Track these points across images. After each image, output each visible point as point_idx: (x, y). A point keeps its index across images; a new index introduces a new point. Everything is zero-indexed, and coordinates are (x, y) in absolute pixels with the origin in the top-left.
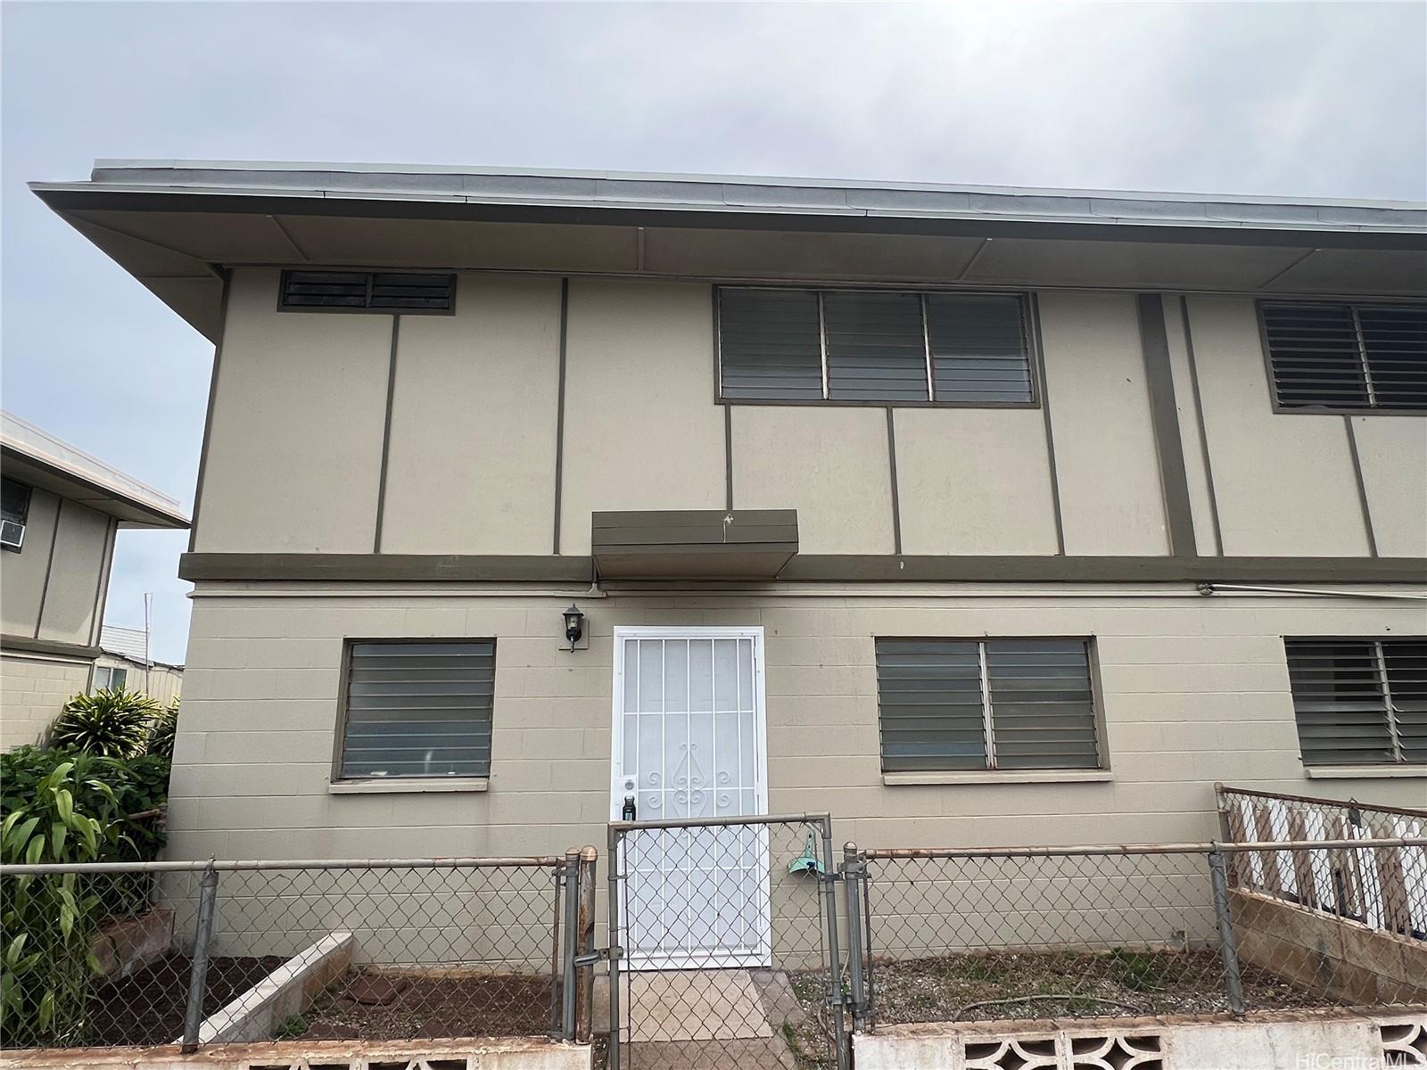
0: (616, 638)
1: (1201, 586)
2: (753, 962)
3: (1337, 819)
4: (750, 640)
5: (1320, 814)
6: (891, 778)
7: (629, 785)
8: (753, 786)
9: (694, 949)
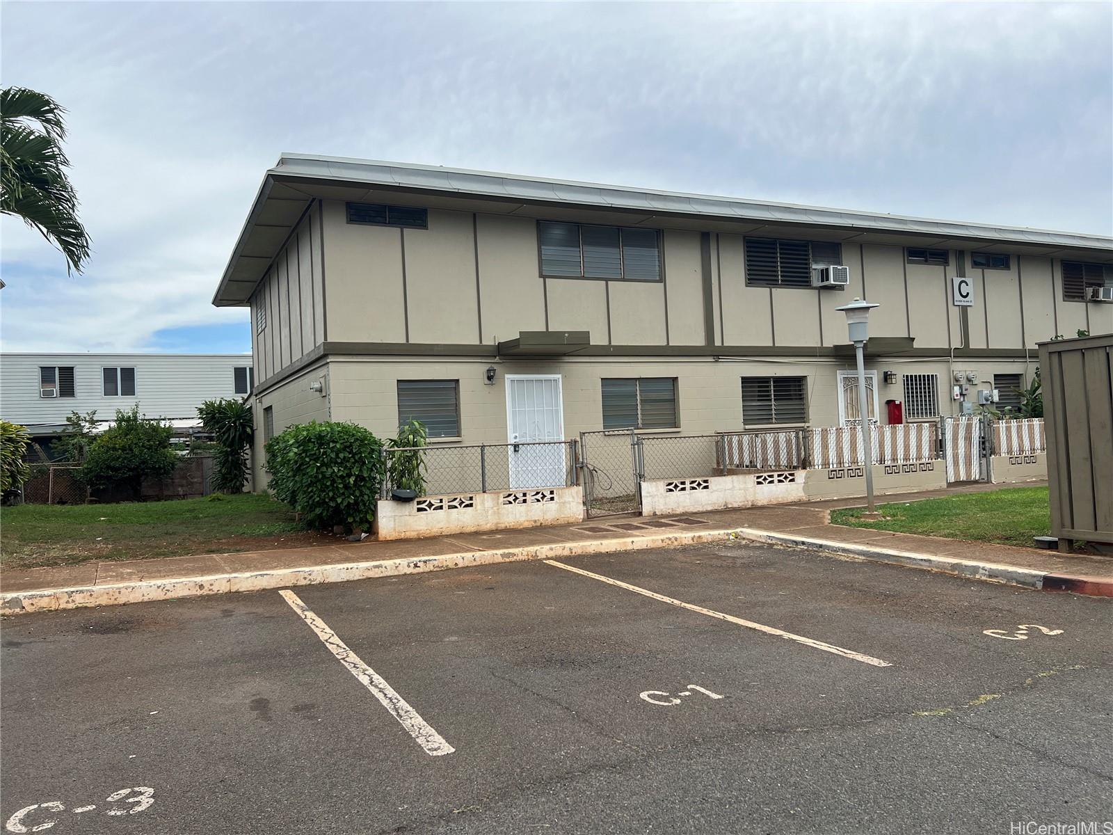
0: (506, 380)
1: (715, 357)
4: (556, 380)
6: (607, 432)
7: (516, 437)
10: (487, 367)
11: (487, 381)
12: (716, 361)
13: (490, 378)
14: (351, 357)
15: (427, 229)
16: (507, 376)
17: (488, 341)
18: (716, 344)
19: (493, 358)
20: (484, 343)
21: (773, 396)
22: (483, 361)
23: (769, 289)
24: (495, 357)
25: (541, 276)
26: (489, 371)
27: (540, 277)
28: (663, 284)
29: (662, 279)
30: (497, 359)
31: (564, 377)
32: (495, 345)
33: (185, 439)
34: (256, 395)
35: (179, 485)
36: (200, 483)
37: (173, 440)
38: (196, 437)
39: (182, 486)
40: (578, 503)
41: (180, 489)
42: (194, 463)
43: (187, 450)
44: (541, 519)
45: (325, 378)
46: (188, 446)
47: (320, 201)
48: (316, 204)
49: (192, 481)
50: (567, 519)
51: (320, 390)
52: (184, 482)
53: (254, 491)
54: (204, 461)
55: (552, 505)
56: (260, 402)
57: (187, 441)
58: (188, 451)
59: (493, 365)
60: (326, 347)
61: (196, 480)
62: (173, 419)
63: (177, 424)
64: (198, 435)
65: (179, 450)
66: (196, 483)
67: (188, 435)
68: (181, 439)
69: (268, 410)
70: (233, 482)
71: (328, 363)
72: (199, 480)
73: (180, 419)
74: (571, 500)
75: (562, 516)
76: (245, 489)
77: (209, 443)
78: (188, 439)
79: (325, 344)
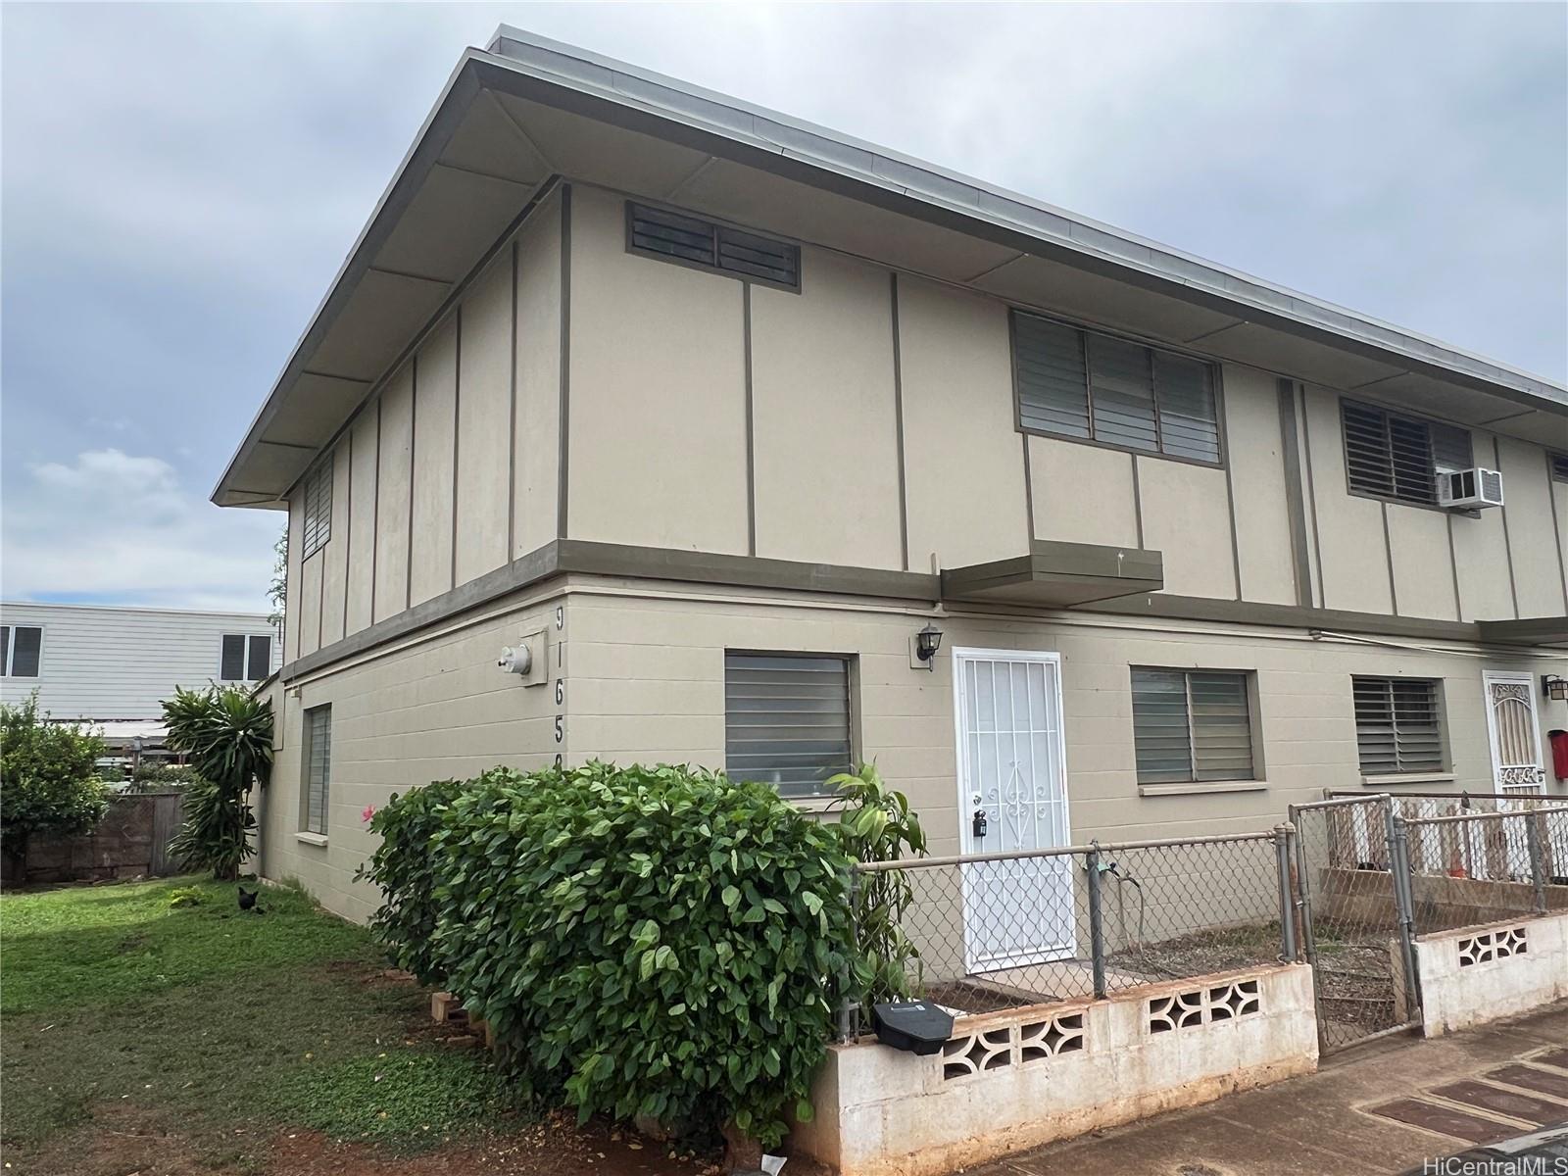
0: (955, 660)
1: (1314, 632)
2: (1066, 955)
3: (1453, 807)
4: (1052, 665)
5: (1434, 806)
6: (1148, 790)
7: (977, 801)
8: (1060, 799)
9: (1010, 950)
10: (920, 626)
11: (917, 662)
12: (1316, 640)
13: (925, 653)
14: (620, 583)
15: (799, 292)
16: (957, 651)
17: (920, 566)
18: (1315, 606)
19: (929, 606)
20: (911, 570)
21: (1394, 715)
22: (910, 611)
23: (1379, 503)
24: (934, 604)
25: (1020, 428)
26: (922, 637)
27: (1016, 431)
28: (1224, 472)
29: (1223, 464)
30: (938, 610)
31: (1065, 659)
32: (933, 576)
33: (125, 760)
34: (286, 683)
35: (105, 849)
36: (147, 845)
37: (102, 761)
38: (146, 757)
39: (111, 850)
40: (1307, 1012)
41: (105, 856)
42: (138, 807)
43: (128, 780)
44: (1234, 1070)
45: (547, 638)
46: (129, 771)
47: (567, 191)
48: (554, 193)
49: (131, 840)
50: (1286, 1064)
51: (526, 670)
52: (116, 842)
53: (263, 876)
54: (159, 802)
55: (1254, 1024)
56: (298, 695)
57: (127, 763)
58: (128, 783)
59: (934, 624)
60: (564, 554)
61: (138, 839)
62: (104, 721)
63: (113, 731)
64: (151, 752)
65: (112, 780)
66: (138, 844)
67: (131, 753)
68: (118, 759)
69: (318, 714)
70: (222, 856)
71: (565, 596)
72: (145, 838)
73: (117, 721)
74: (1292, 1005)
75: (1279, 1056)
76: (244, 870)
77: (170, 767)
78: (130, 760)
79: (563, 543)
